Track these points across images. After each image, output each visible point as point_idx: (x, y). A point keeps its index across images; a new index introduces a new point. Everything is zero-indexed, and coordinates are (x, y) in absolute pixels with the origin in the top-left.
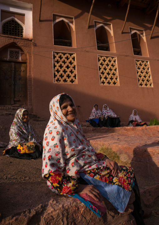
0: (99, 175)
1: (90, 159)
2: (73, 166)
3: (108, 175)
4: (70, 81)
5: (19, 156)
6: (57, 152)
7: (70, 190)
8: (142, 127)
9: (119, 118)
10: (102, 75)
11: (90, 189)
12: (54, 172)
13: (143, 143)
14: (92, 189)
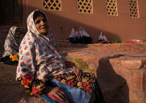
0: (65, 79)
1: (58, 66)
2: (42, 72)
3: (73, 80)
4: (56, 9)
5: (10, 63)
6: (29, 60)
7: (38, 91)
8: (107, 44)
9: (91, 37)
10: (80, 5)
11: (56, 91)
12: (25, 76)
13: (107, 55)
14: (58, 91)
